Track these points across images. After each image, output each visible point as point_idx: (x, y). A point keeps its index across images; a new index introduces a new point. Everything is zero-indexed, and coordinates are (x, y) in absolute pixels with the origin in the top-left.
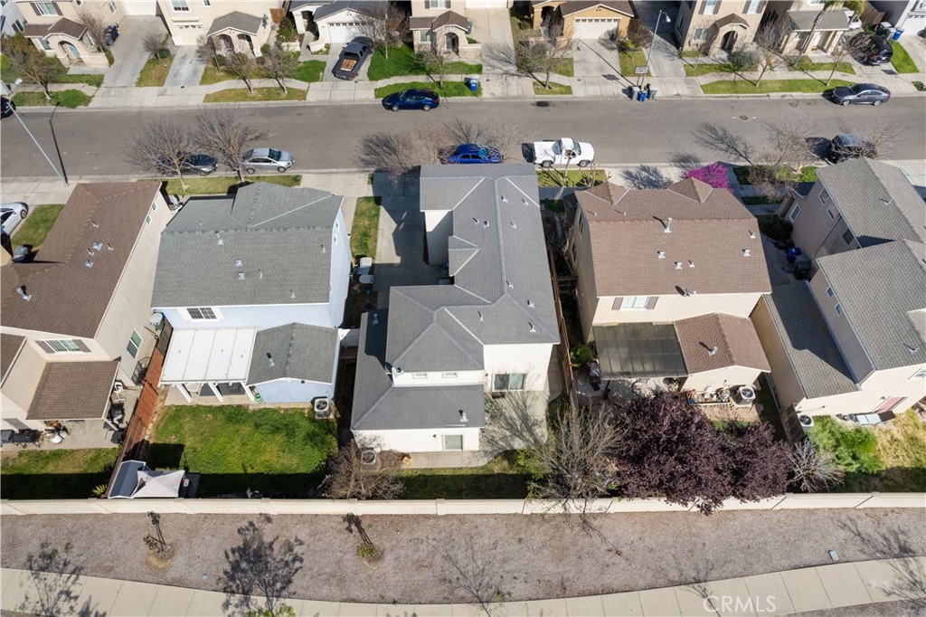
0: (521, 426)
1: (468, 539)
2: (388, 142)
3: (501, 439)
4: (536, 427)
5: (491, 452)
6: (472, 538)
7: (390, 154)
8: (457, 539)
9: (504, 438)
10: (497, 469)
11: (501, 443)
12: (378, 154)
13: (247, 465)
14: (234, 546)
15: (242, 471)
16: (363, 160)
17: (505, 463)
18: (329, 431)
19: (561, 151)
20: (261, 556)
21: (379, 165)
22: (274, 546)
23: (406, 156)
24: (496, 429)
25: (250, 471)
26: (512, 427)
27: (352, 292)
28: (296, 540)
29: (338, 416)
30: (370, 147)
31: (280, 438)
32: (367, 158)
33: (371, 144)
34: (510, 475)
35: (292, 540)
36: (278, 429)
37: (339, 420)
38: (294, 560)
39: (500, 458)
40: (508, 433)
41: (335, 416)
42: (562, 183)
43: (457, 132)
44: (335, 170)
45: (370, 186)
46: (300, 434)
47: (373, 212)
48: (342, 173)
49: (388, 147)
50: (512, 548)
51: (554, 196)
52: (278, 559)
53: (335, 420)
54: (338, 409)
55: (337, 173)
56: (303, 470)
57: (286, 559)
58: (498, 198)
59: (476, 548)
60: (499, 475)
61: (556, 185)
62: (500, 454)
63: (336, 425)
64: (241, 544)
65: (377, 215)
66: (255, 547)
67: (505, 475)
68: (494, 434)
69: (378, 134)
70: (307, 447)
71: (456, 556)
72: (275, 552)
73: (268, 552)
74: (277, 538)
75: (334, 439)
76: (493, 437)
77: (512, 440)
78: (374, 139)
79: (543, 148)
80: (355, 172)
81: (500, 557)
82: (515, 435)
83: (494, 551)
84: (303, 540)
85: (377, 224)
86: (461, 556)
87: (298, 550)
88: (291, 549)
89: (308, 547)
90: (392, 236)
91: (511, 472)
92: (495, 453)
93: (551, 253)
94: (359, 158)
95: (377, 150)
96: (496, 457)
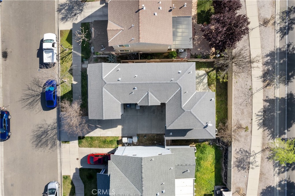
0: (199, 79)
1: (236, 98)
2: (37, 136)
3: (204, 87)
4: (199, 74)
5: (209, 90)
6: (236, 97)
7: (47, 134)
8: (236, 102)
9: (203, 85)
10: (214, 88)
11: (205, 87)
12: (47, 140)
13: (212, 171)
14: (237, 170)
15: (214, 172)
16: (51, 147)
17: (212, 85)
18: (200, 146)
19: (52, 49)
20: (240, 161)
21: (55, 139)
22: (237, 157)
23: (49, 126)
24: (200, 88)
25: (214, 170)
26: (199, 82)
27: (138, 144)
28: (235, 151)
29: (193, 143)
30: (42, 145)
31: (202, 162)
32: (50, 146)
33: (40, 144)
34: (216, 84)
35: (235, 152)
36: (199, 163)
37: (195, 143)
38: (241, 151)
39: (210, 87)
40: (202, 84)
41: (193, 144)
42: (70, 51)
43: (30, 101)
44: (59, 160)
45: (70, 142)
46: (201, 155)
47: (89, 139)
48: (61, 156)
49: (42, 136)
50: (238, 85)
51: (79, 56)
52: (240, 155)
53: (195, 144)
54: (191, 143)
55: (61, 159)
56: (214, 153)
57: (240, 153)
58: (118, 82)
59: (238, 96)
60: (216, 88)
61: (71, 54)
62: (209, 87)
63: (197, 144)
64: (236, 167)
65: (91, 138)
66: (237, 163)
67: (216, 86)
68: (202, 89)
69: (31, 142)
70: (206, 152)
71: (240, 102)
72: (239, 157)
73: (239, 159)
74: (235, 157)
75: (202, 144)
76: (203, 89)
77: (204, 83)
78: (36, 143)
79: (47, 58)
80: (60, 150)
81: (241, 89)
82: (202, 82)
83: (239, 91)
84: (235, 149)
85: (97, 137)
86: (241, 101)
87: (238, 150)
88: (238, 152)
89: (237, 147)
90: (105, 130)
91: (215, 84)
92: (209, 89)
93: (124, 61)
94: (50, 149)
95: (44, 141)
96: (210, 89)
